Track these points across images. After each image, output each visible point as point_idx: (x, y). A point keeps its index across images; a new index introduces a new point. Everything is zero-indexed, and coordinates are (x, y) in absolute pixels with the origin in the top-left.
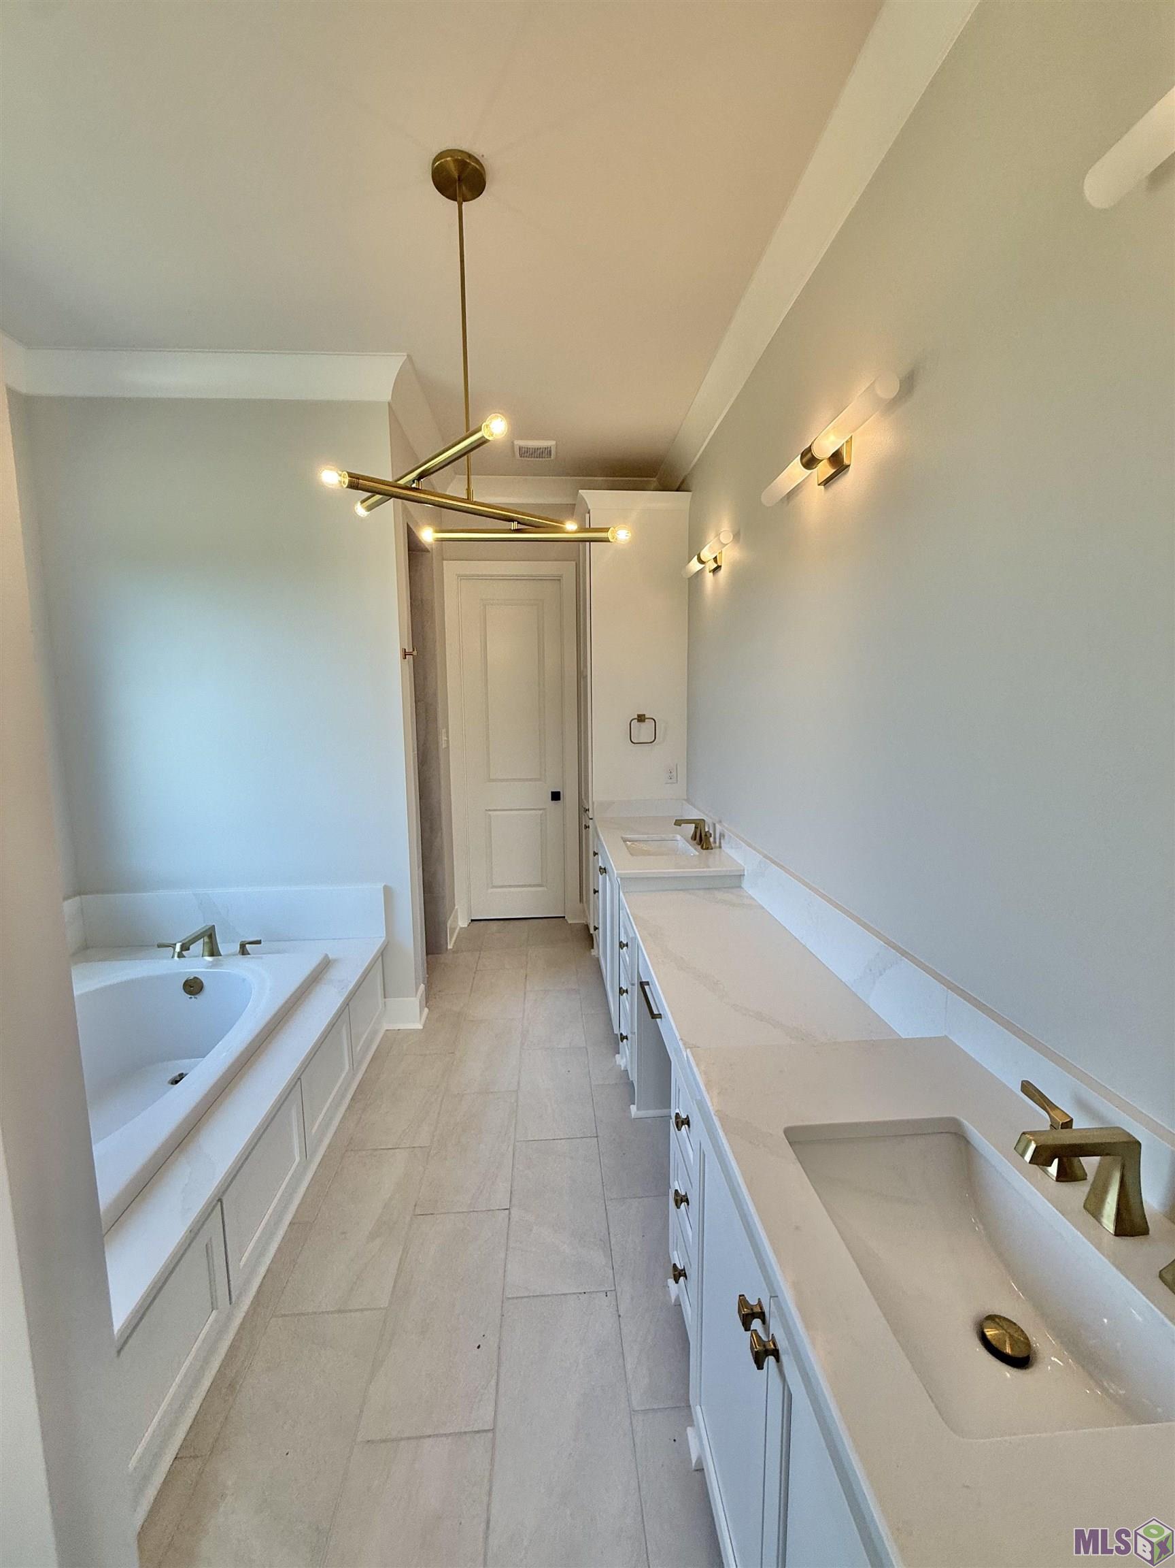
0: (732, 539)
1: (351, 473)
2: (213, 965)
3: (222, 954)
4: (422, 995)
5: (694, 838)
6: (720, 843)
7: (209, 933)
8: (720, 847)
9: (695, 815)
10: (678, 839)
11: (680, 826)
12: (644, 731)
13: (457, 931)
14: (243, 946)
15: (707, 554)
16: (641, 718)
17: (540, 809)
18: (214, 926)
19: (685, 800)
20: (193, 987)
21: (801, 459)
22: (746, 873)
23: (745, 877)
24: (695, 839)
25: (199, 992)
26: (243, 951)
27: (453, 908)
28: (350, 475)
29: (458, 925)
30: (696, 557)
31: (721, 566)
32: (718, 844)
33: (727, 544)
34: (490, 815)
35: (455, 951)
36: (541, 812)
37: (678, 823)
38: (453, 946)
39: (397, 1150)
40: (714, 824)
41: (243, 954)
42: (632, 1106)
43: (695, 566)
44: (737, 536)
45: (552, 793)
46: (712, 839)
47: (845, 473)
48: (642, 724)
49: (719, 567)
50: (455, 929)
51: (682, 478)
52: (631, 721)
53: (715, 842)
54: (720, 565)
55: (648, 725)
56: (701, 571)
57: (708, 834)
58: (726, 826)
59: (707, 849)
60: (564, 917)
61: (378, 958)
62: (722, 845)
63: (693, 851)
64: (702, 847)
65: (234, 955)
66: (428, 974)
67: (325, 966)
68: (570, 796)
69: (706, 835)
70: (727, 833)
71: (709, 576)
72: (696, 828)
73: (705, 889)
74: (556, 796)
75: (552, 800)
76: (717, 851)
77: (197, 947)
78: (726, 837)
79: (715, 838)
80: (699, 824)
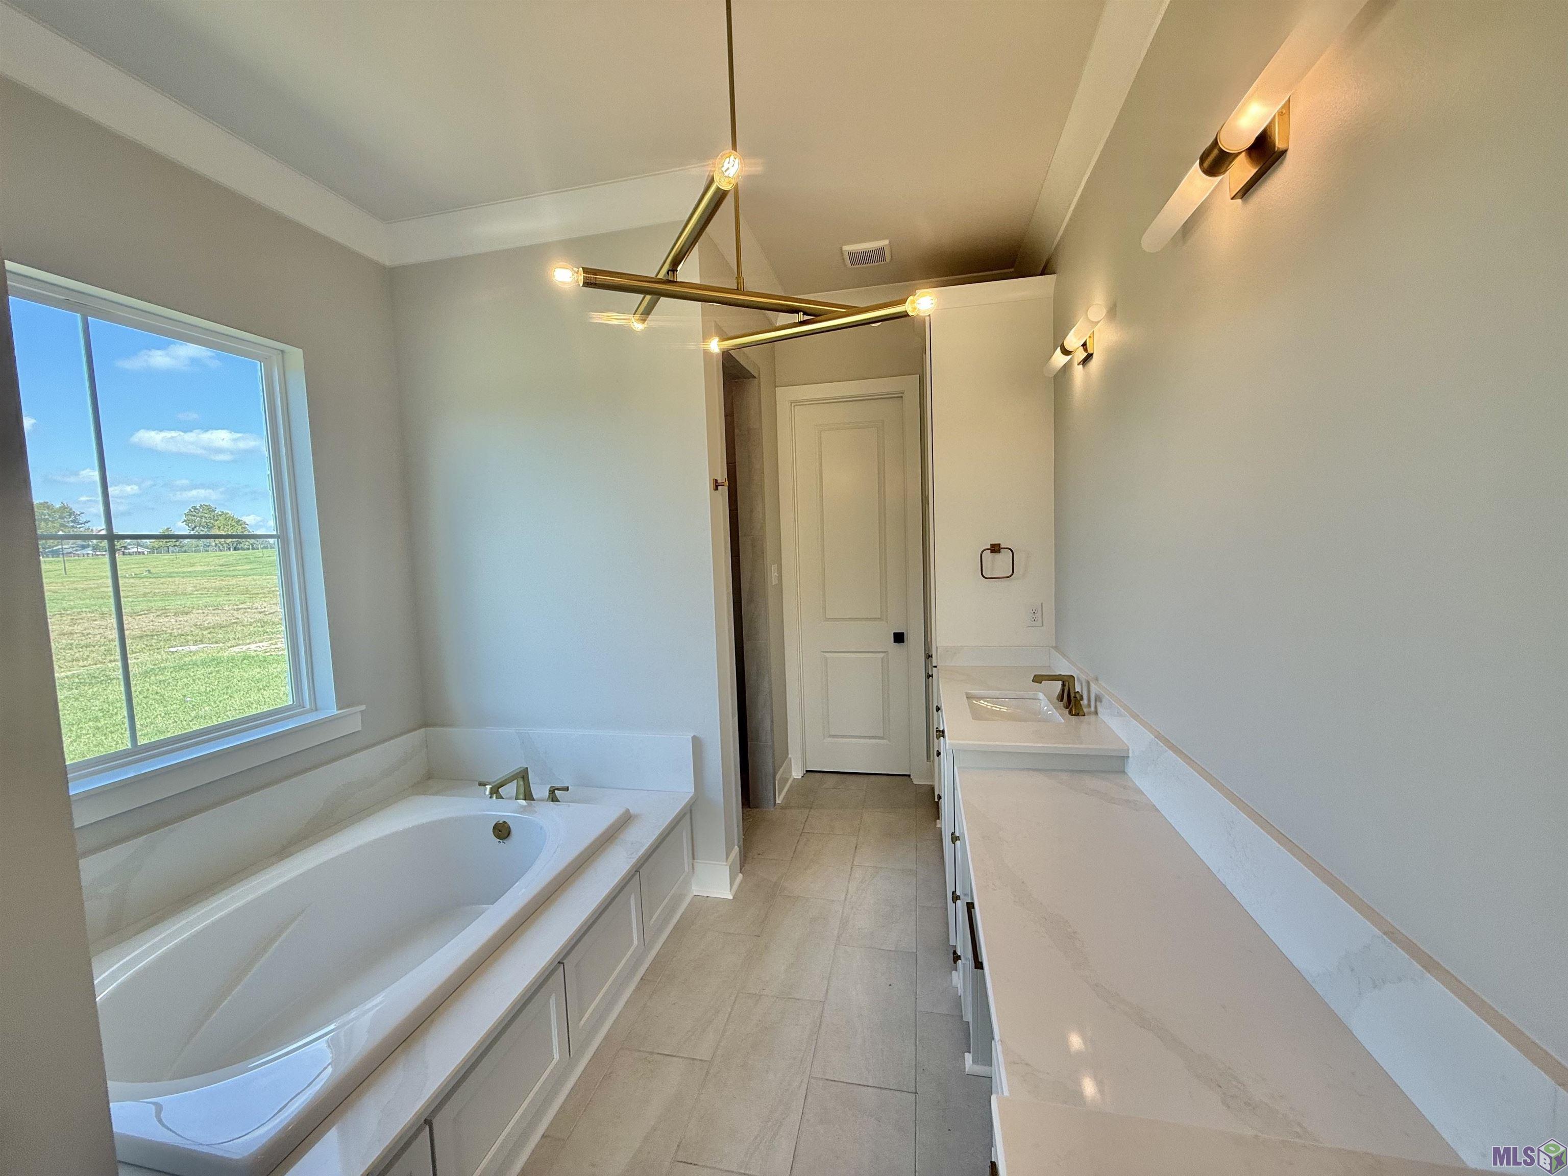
0: (1104, 315)
1: (588, 268)
2: (523, 810)
3: (535, 797)
4: (735, 857)
5: (1061, 698)
6: (1096, 707)
7: (521, 775)
8: (1096, 713)
9: (1064, 669)
10: (1041, 698)
11: (1041, 683)
12: (1002, 562)
13: (790, 782)
14: (552, 791)
15: (1073, 341)
16: (995, 549)
17: (882, 652)
18: (527, 768)
19: (1052, 647)
20: (502, 831)
21: (1201, 164)
22: (1130, 755)
23: (1130, 760)
24: (1062, 700)
25: (508, 836)
26: (553, 798)
27: (787, 757)
28: (586, 270)
29: (791, 775)
30: (1059, 349)
31: (1092, 355)
32: (1093, 709)
33: (1099, 322)
34: (826, 659)
35: (784, 807)
36: (882, 655)
37: (1038, 679)
38: (782, 802)
39: (675, 1059)
40: (1088, 683)
41: (552, 801)
42: (966, 1054)
43: (1059, 359)
44: (1112, 312)
45: (895, 634)
46: (1084, 702)
47: (1281, 163)
48: (997, 556)
49: (1089, 356)
50: (787, 780)
51: (1045, 260)
52: (983, 552)
53: (1089, 705)
54: (1090, 351)
55: (1005, 556)
56: (1067, 367)
57: (1078, 696)
58: (1103, 684)
59: (1077, 715)
60: (909, 776)
61: (685, 814)
62: (1100, 709)
63: (1057, 715)
64: (1070, 713)
65: (543, 800)
66: (744, 835)
67: (626, 820)
68: (915, 638)
69: (1075, 697)
70: (1106, 698)
71: (1078, 370)
72: (1063, 685)
73: (1072, 771)
74: (899, 638)
75: (895, 642)
76: (1093, 718)
77: (510, 789)
78: (1104, 700)
79: (1089, 700)
80: (1067, 682)
